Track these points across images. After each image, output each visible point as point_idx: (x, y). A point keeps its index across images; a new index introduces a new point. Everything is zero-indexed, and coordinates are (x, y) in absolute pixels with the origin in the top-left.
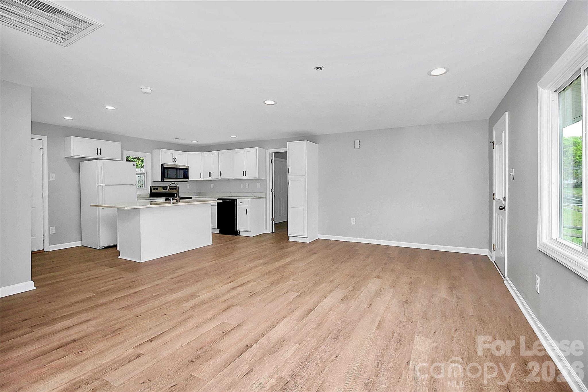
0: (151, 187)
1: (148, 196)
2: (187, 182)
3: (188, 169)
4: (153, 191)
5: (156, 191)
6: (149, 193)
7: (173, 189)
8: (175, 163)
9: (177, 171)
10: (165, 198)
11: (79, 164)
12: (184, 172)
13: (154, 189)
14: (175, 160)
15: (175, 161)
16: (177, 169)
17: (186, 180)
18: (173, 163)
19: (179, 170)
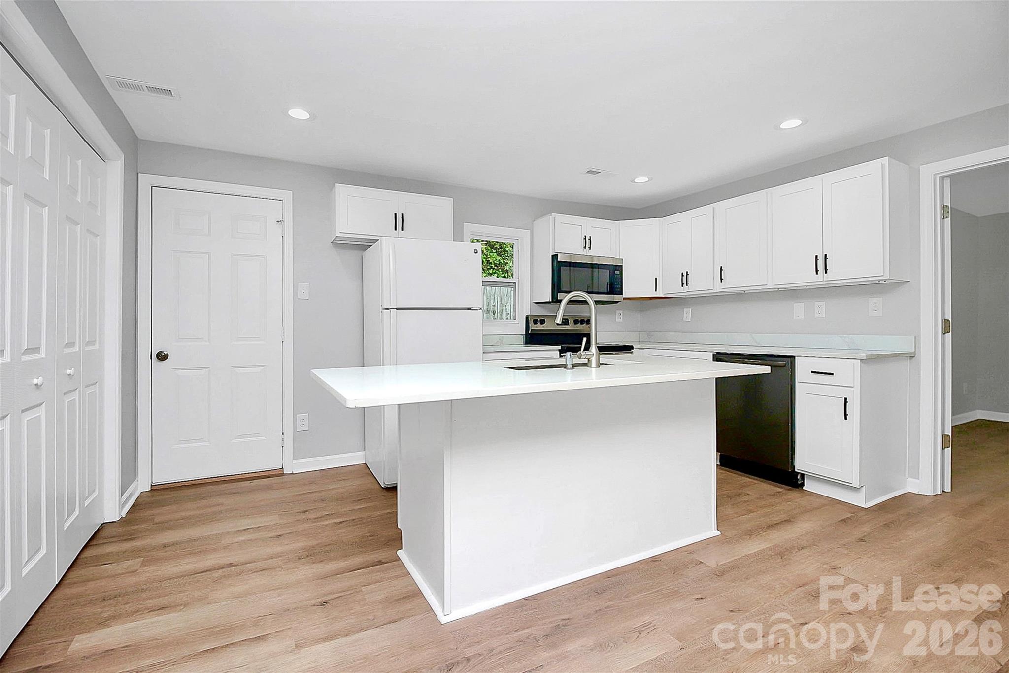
0: (527, 318)
1: (522, 339)
2: (617, 302)
3: (620, 268)
4: (533, 327)
5: (539, 327)
6: (524, 333)
7: (582, 322)
8: (587, 252)
9: (592, 272)
10: (559, 347)
11: (361, 258)
12: (612, 275)
13: (536, 322)
14: (587, 242)
15: (588, 246)
16: (592, 266)
17: (616, 298)
18: (582, 252)
19: (596, 270)
